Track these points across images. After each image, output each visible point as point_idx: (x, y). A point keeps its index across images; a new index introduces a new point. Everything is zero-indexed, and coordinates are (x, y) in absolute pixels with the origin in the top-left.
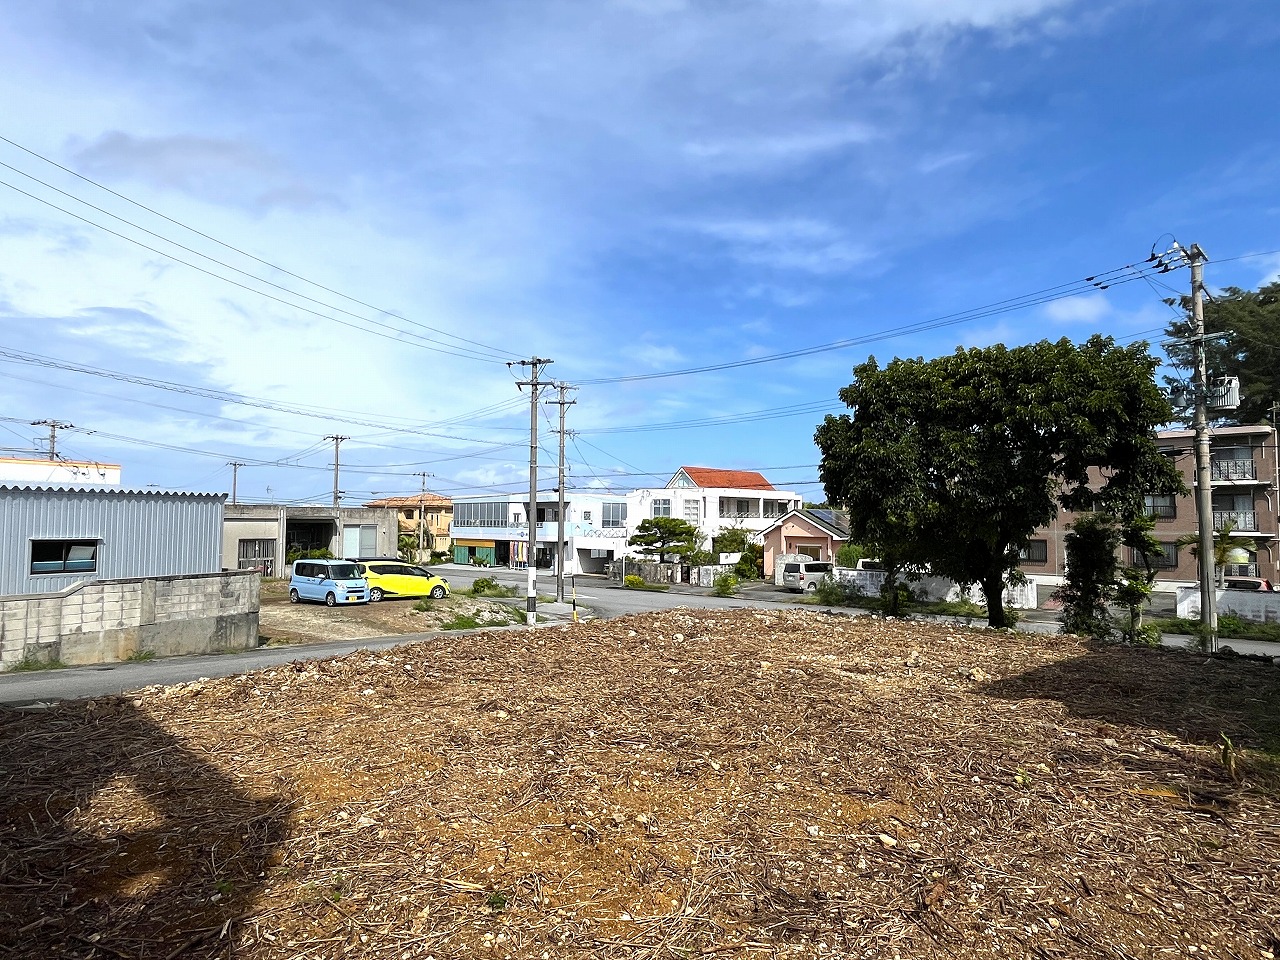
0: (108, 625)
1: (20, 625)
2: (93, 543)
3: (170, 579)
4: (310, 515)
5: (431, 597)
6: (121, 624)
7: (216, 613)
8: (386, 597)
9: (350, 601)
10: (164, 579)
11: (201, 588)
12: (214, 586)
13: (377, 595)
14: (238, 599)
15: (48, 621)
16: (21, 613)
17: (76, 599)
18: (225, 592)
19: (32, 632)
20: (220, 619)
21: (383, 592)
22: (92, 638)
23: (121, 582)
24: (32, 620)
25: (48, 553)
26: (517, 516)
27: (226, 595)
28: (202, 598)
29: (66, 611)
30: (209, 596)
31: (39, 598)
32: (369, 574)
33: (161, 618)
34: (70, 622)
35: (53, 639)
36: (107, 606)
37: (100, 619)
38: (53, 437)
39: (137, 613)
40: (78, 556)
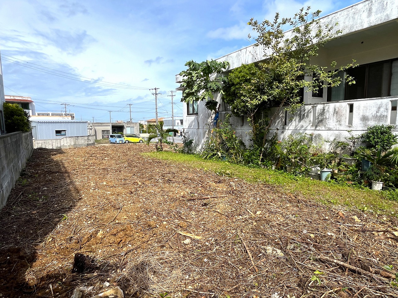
0: (69, 144)
1: (55, 144)
2: (65, 131)
3: (78, 137)
4: (118, 125)
5: (139, 142)
6: (70, 144)
7: (87, 143)
8: (129, 142)
9: (120, 143)
10: (77, 137)
11: (84, 138)
12: (86, 138)
13: (127, 142)
14: (91, 140)
15: (59, 143)
16: (55, 142)
17: (62, 140)
18: (88, 139)
19: (57, 145)
20: (88, 144)
21: (128, 141)
22: (66, 146)
23: (69, 137)
24: (56, 143)
25: (58, 132)
26: (178, 123)
27: (89, 140)
28: (84, 140)
29: (61, 142)
30: (85, 140)
31: (57, 139)
32: (125, 137)
33: (77, 143)
34: (62, 144)
35: (60, 146)
36: (68, 141)
37: (67, 143)
38: (66, 107)
39: (73, 142)
40: (63, 133)
